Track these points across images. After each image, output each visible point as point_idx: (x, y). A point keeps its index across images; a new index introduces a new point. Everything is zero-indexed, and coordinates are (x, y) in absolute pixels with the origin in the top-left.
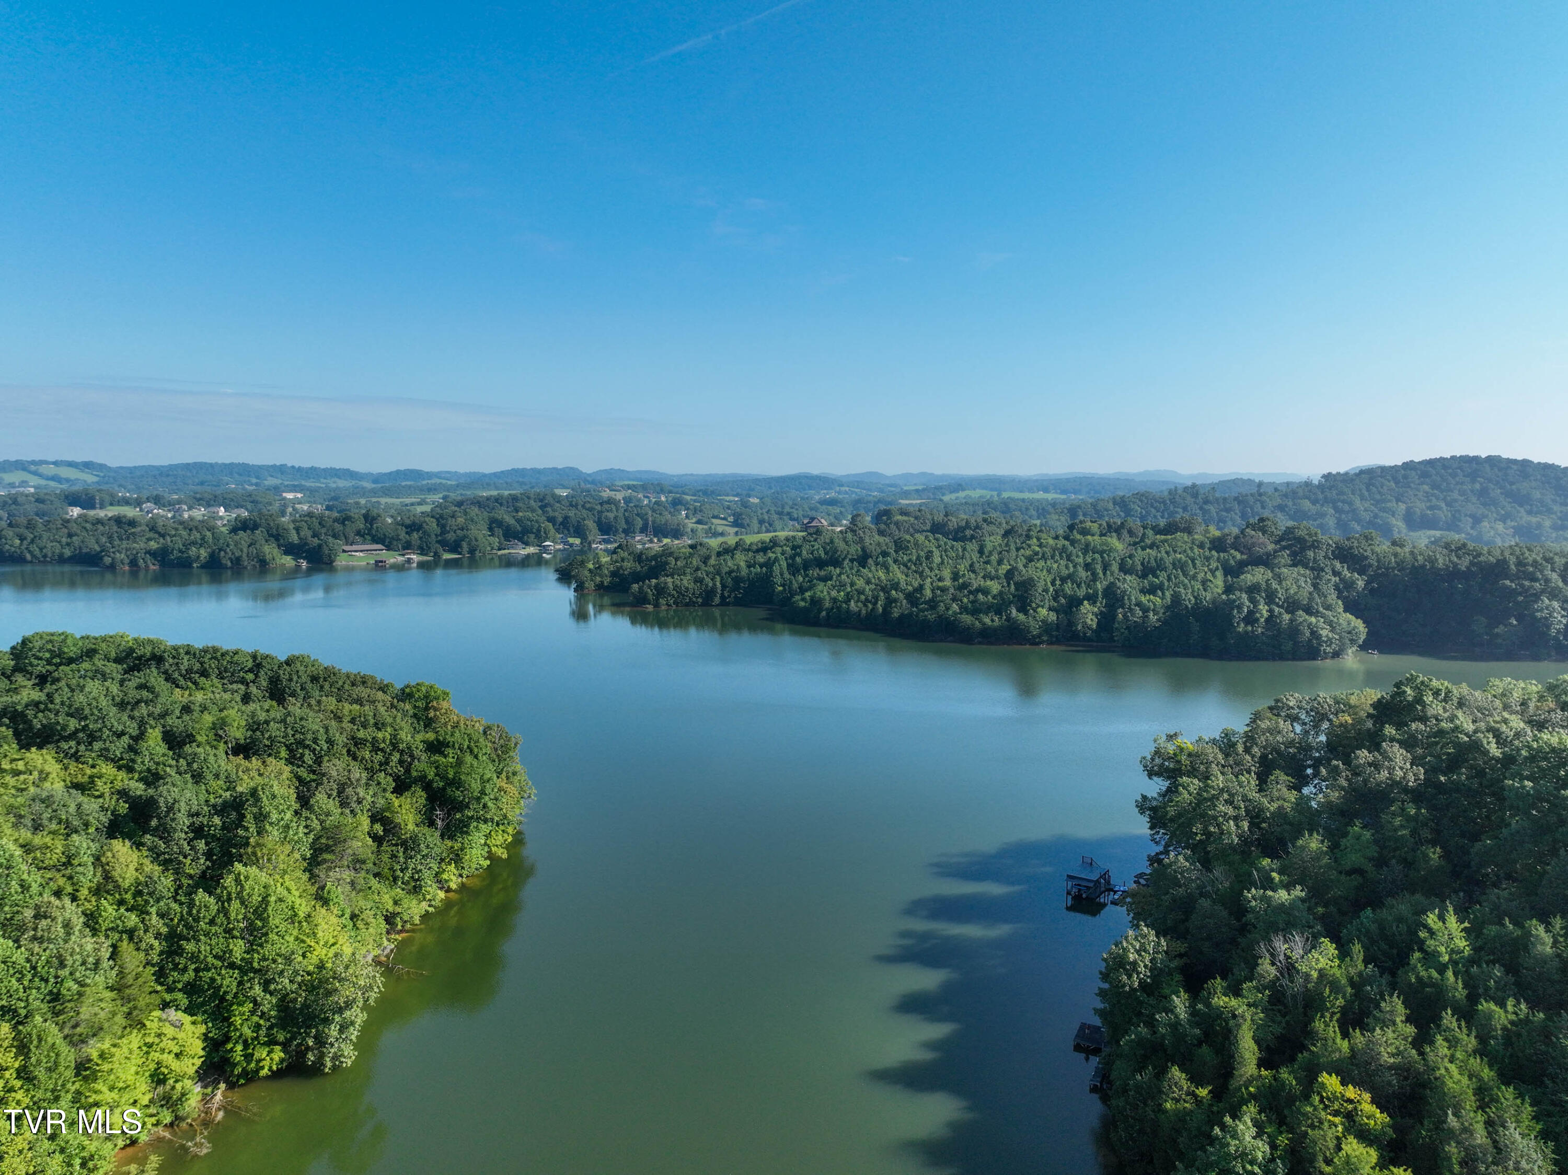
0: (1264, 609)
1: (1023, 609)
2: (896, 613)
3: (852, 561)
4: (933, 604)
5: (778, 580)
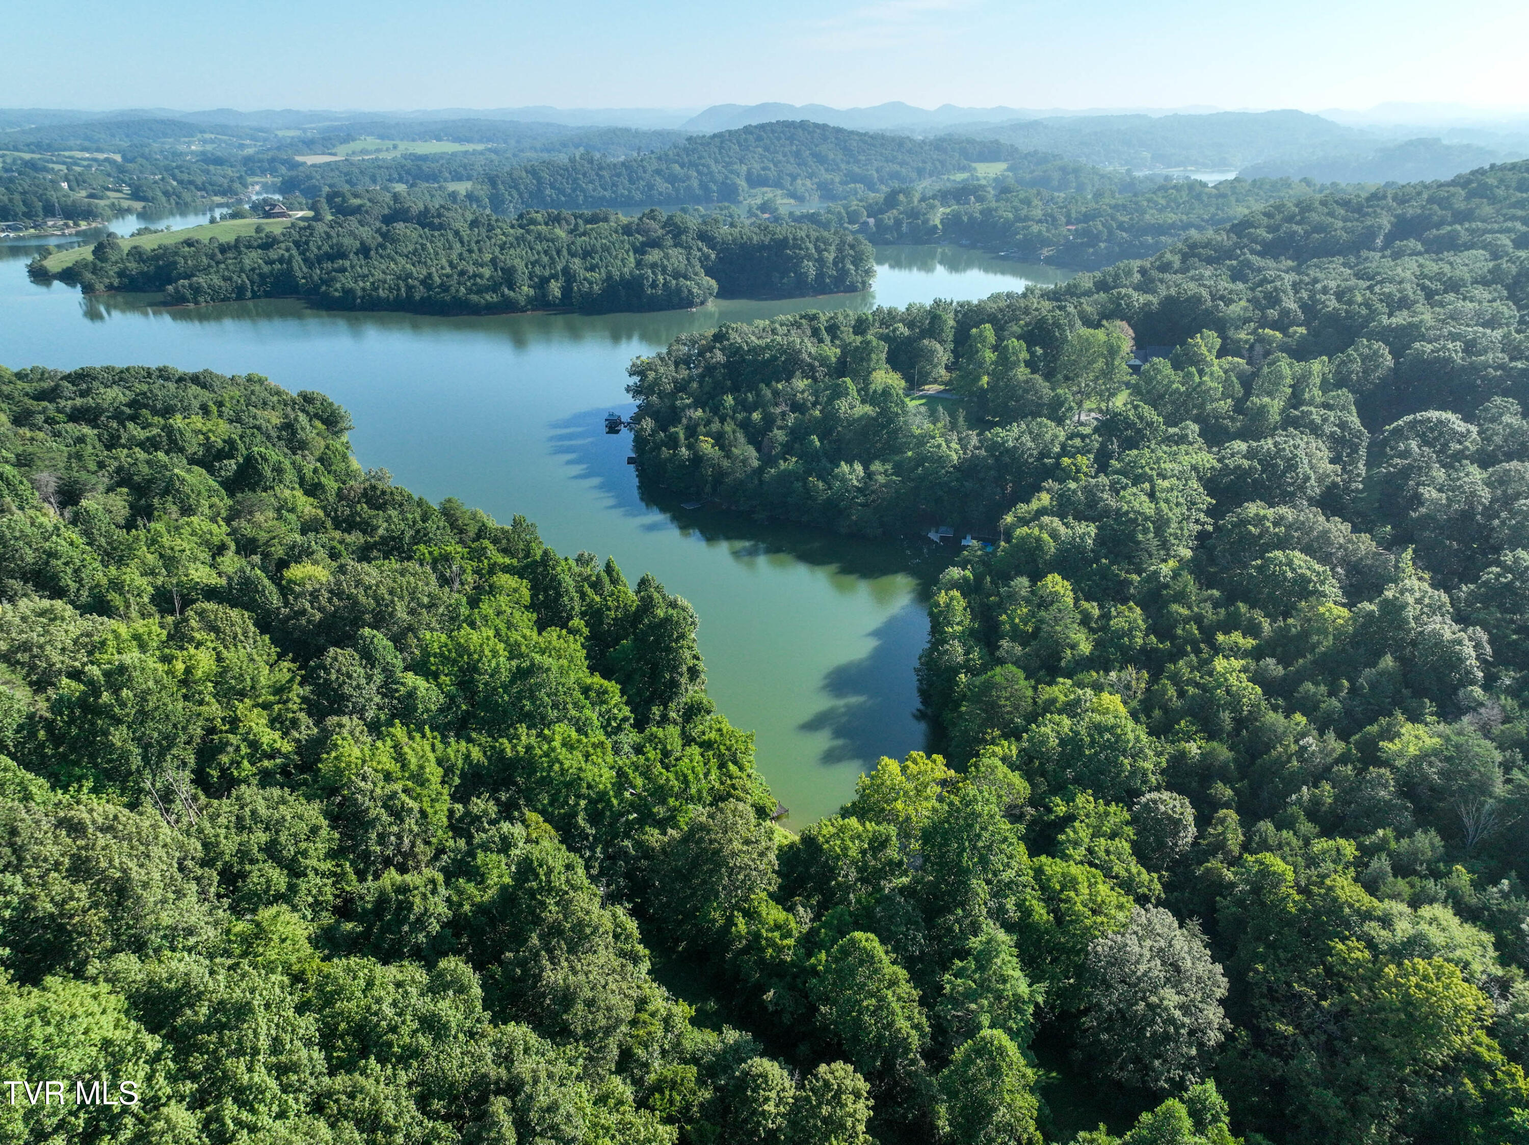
0: (661, 278)
1: (511, 288)
2: (417, 296)
3: (356, 254)
4: (445, 288)
5: (299, 274)
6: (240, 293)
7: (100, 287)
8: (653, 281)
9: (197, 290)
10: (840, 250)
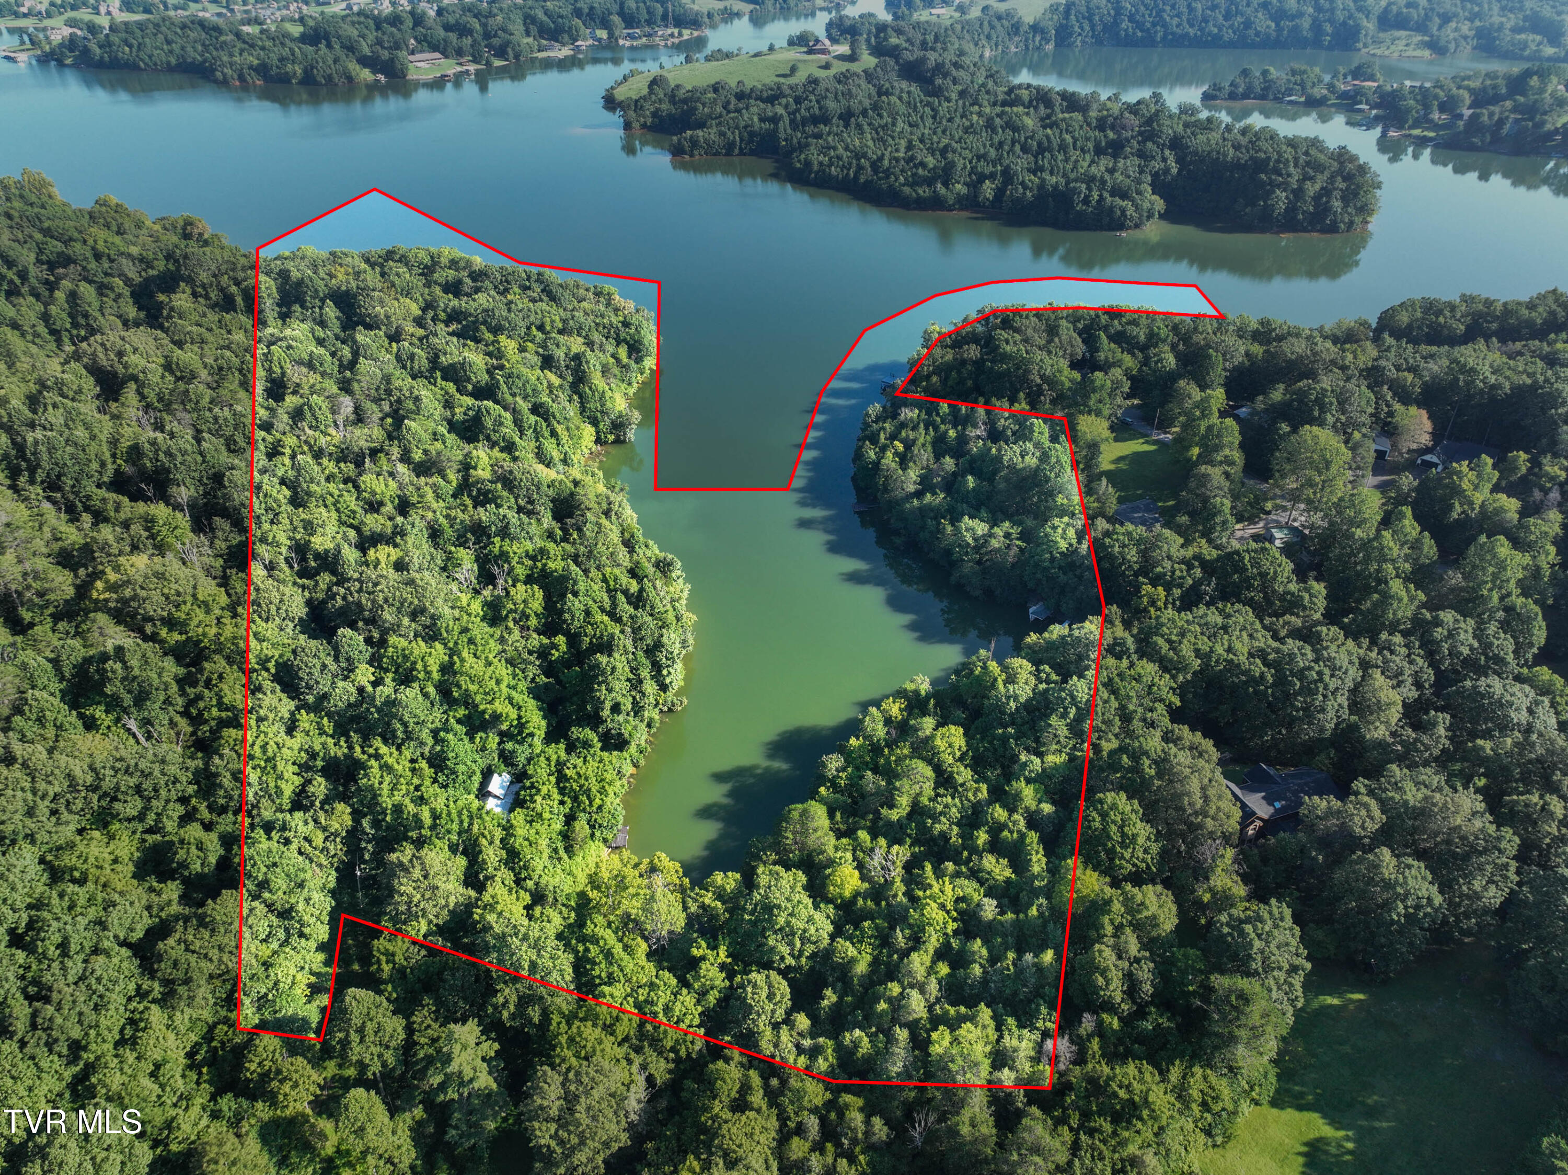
0: (1095, 194)
1: (946, 184)
2: (862, 179)
3: (839, 118)
4: (887, 174)
5: (782, 135)
6: (730, 147)
7: (636, 125)
8: (1086, 197)
9: (694, 143)
10: (1332, 178)
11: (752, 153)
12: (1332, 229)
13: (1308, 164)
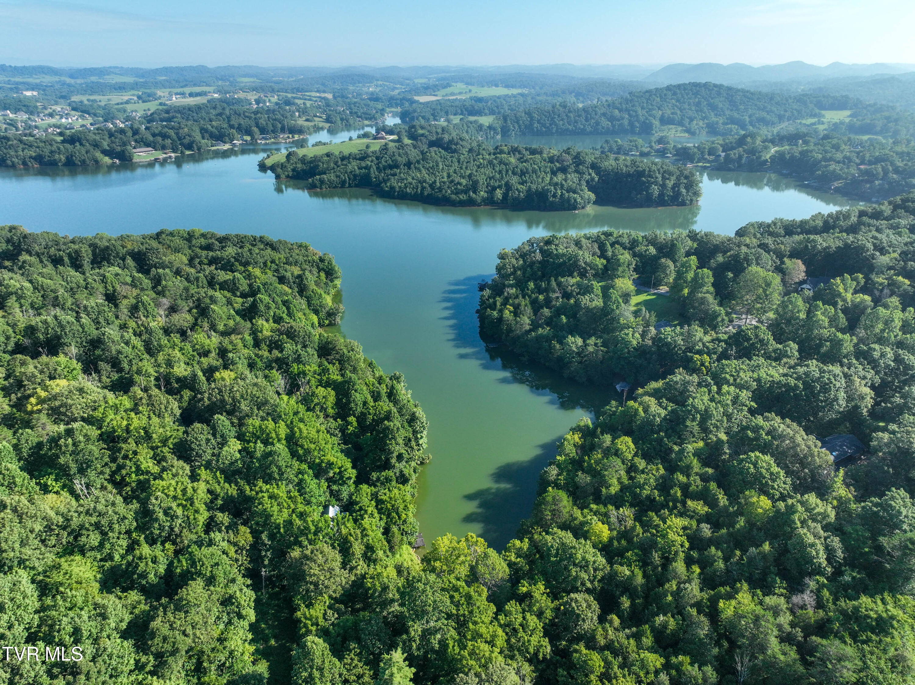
0: (559, 192)
1: (475, 192)
2: (426, 193)
3: (404, 165)
4: (440, 189)
5: (373, 176)
6: (343, 183)
7: (283, 176)
8: (554, 193)
9: (322, 182)
10: (678, 179)
11: (356, 186)
12: (683, 204)
13: (665, 172)
